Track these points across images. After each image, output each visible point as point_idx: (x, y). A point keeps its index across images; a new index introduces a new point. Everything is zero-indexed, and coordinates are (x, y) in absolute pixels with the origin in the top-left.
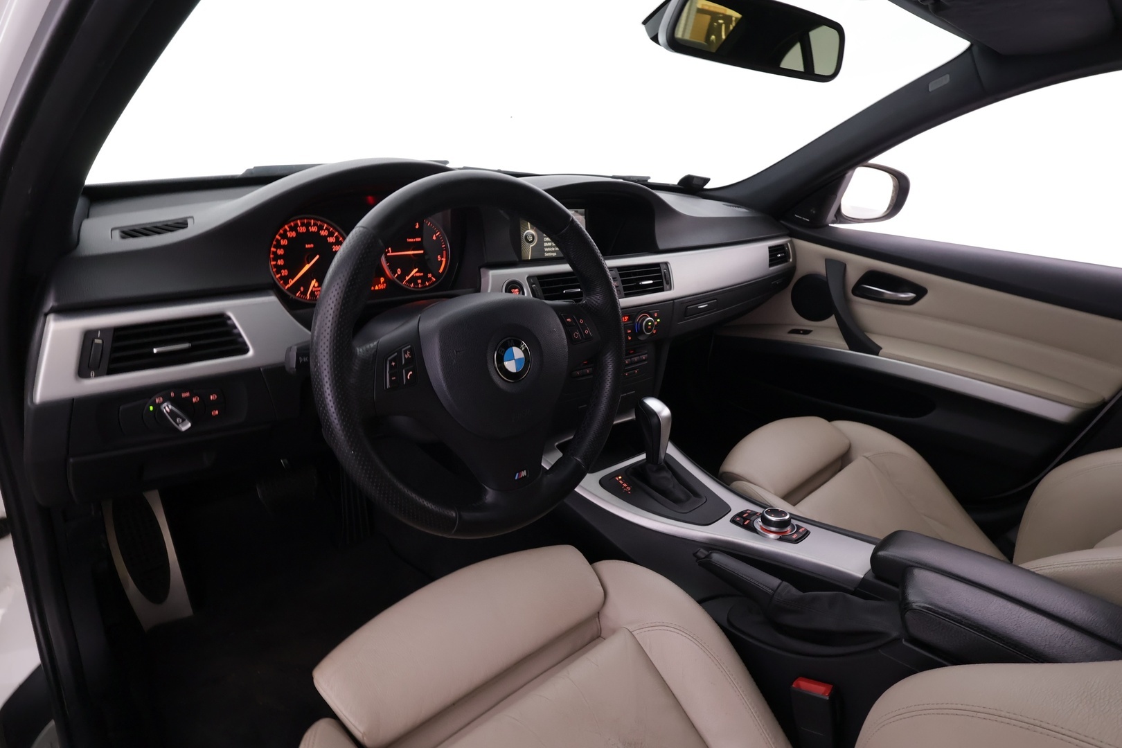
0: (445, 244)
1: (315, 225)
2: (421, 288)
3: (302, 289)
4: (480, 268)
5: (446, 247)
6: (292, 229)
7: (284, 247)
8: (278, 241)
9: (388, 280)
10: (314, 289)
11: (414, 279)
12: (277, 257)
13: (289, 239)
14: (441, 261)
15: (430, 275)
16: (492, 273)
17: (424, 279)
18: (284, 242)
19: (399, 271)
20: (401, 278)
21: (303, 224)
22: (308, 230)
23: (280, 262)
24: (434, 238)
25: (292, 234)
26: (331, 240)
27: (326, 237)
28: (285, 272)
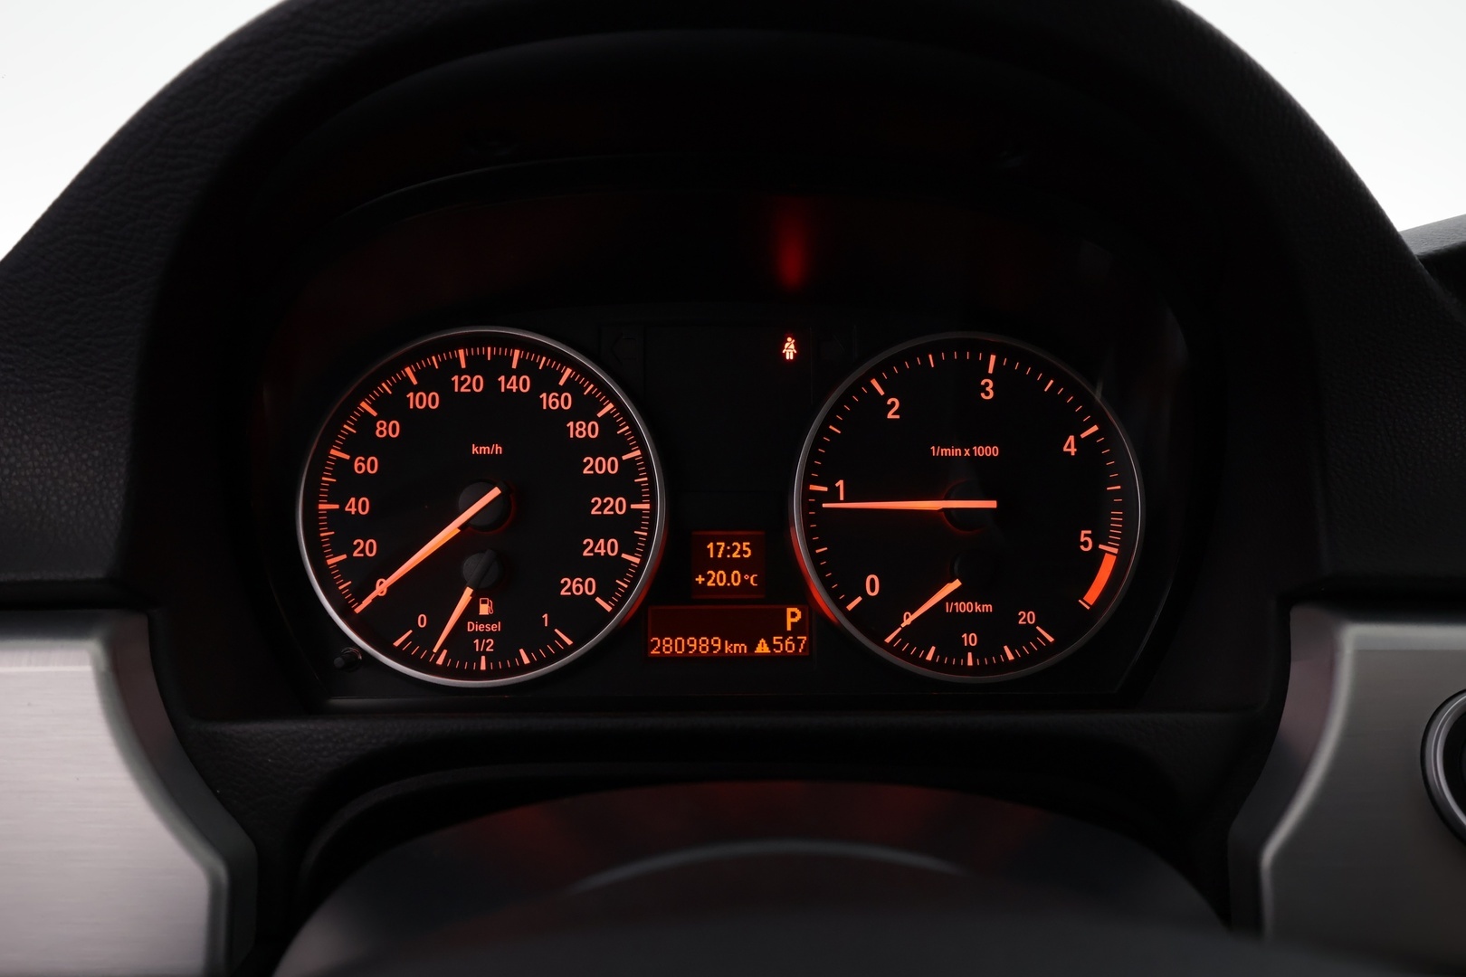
0: (1126, 480)
1: (524, 367)
2: (974, 670)
3: (422, 621)
4: (1288, 601)
5: (1128, 492)
6: (429, 381)
7: (382, 448)
8: (367, 423)
9: (814, 622)
10: (472, 627)
11: (941, 626)
12: (349, 484)
13: (412, 420)
14: (1097, 556)
15: (1027, 617)
16: (1356, 637)
17: (996, 630)
18: (388, 429)
19: (873, 585)
20: (877, 616)
21: (475, 366)
22: (492, 385)
23: (358, 506)
24: (1070, 447)
25: (425, 401)
26: (581, 430)
27: (562, 417)
28: (367, 548)
